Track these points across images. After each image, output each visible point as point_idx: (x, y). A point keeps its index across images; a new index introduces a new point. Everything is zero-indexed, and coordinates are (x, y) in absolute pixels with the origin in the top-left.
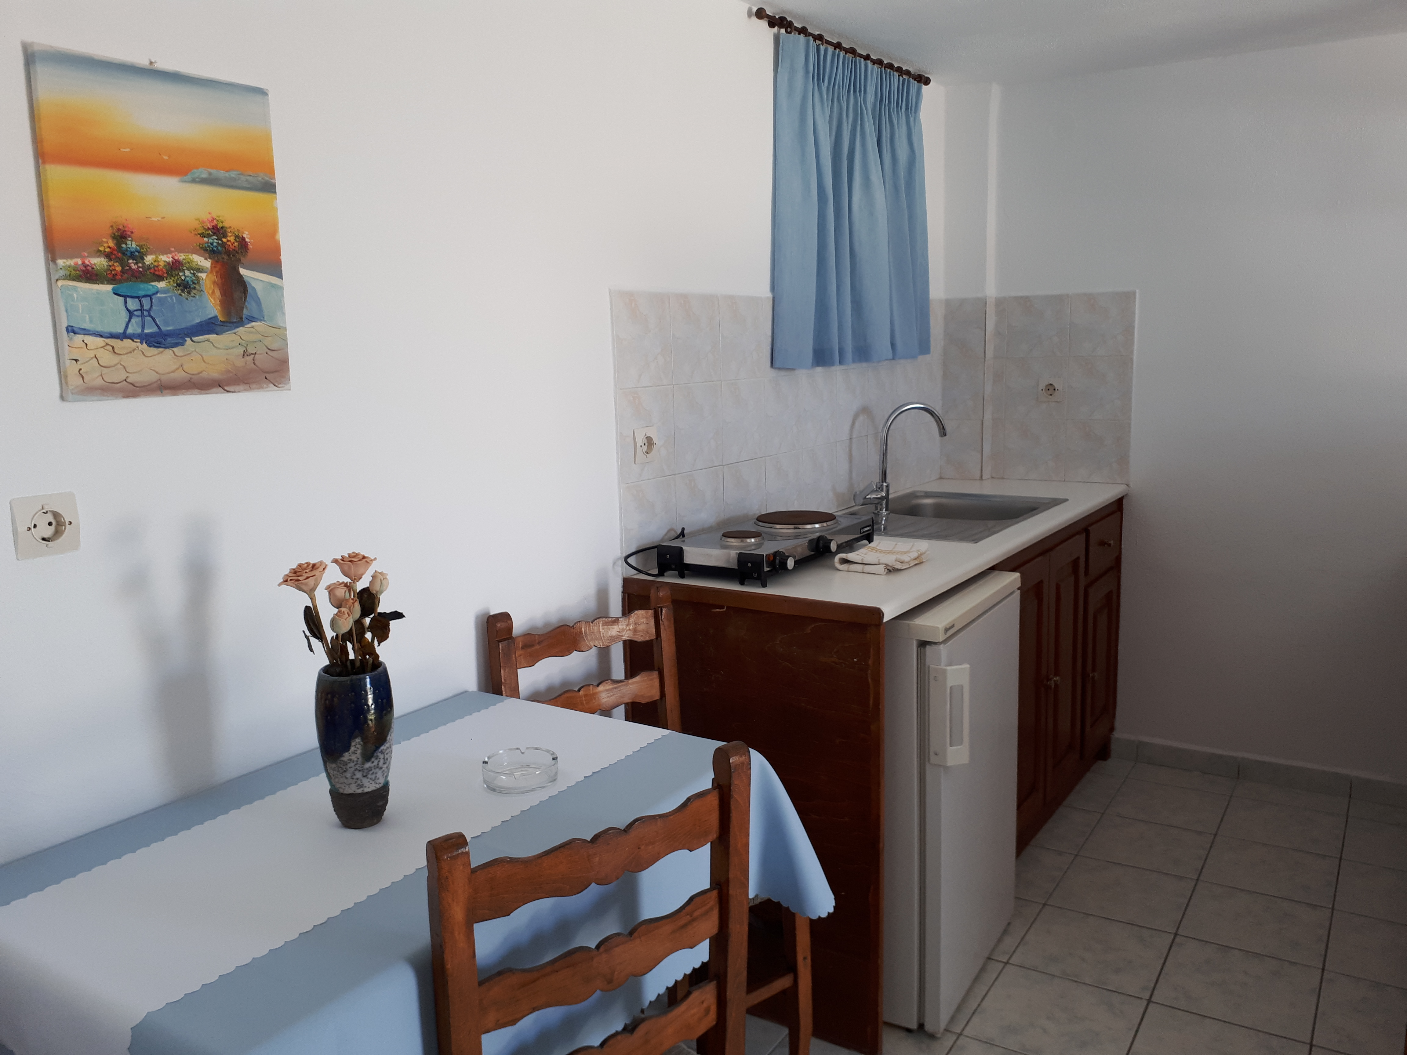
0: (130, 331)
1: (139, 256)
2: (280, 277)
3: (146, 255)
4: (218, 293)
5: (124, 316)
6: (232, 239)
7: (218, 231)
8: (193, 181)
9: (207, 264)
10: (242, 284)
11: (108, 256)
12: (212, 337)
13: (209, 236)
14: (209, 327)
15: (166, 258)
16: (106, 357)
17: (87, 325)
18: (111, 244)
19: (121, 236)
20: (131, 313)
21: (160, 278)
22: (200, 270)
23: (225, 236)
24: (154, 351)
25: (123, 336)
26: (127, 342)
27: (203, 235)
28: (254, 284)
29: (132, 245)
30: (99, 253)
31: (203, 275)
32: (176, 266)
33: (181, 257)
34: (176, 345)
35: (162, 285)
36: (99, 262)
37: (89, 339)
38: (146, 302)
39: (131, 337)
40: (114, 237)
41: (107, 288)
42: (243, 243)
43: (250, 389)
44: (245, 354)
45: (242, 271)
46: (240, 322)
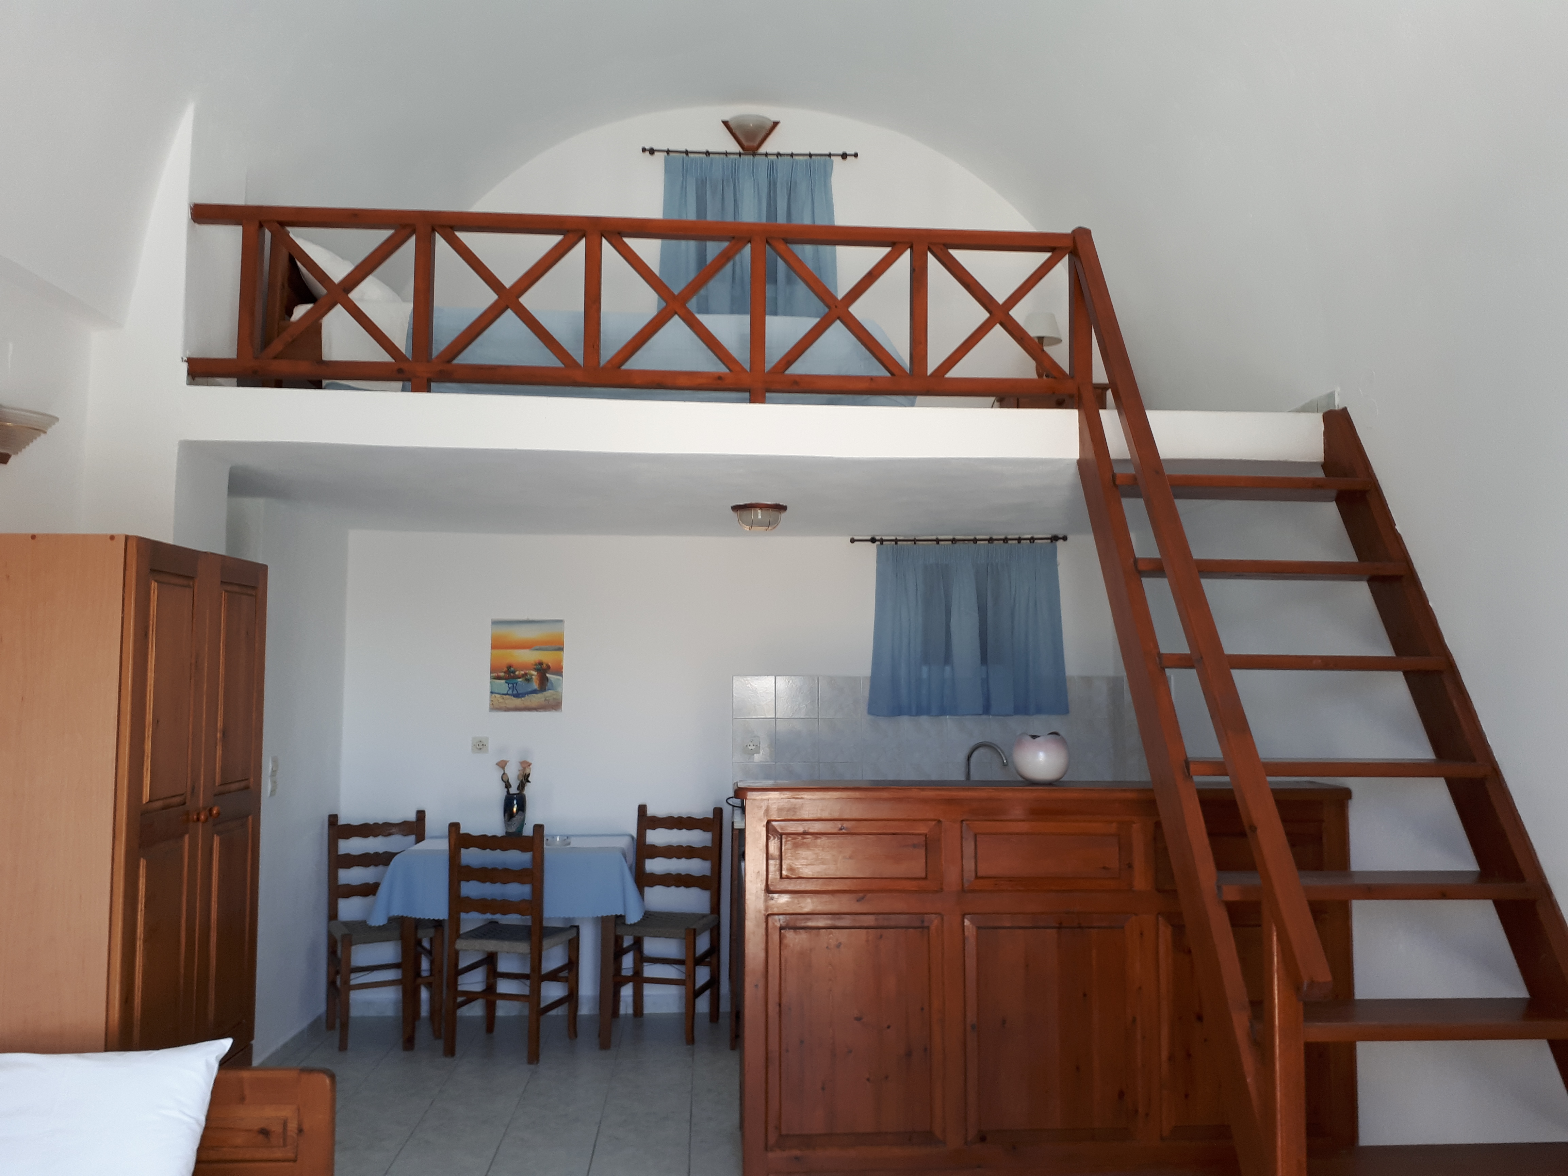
0: (509, 693)
1: (514, 672)
2: (562, 676)
3: (516, 671)
4: (538, 682)
5: (508, 689)
6: (545, 665)
7: (541, 664)
8: (534, 650)
9: (535, 673)
10: (547, 679)
11: (505, 673)
12: (534, 695)
13: (537, 665)
14: (534, 692)
15: (523, 672)
16: (501, 700)
17: (496, 691)
18: (506, 669)
19: (509, 667)
20: (509, 688)
21: (520, 678)
22: (533, 675)
23: (543, 665)
24: (514, 699)
25: (505, 695)
26: (507, 696)
27: (535, 665)
28: (552, 679)
29: (512, 669)
30: (502, 672)
31: (534, 677)
32: (526, 674)
33: (527, 672)
34: (522, 697)
35: (520, 680)
36: (502, 674)
37: (496, 695)
38: (515, 685)
39: (509, 695)
40: (507, 667)
41: (503, 681)
42: (548, 667)
43: (546, 711)
44: (546, 700)
45: (547, 675)
46: (544, 690)
